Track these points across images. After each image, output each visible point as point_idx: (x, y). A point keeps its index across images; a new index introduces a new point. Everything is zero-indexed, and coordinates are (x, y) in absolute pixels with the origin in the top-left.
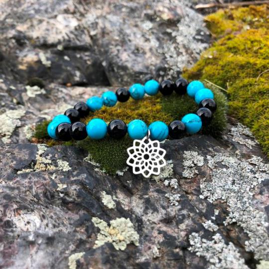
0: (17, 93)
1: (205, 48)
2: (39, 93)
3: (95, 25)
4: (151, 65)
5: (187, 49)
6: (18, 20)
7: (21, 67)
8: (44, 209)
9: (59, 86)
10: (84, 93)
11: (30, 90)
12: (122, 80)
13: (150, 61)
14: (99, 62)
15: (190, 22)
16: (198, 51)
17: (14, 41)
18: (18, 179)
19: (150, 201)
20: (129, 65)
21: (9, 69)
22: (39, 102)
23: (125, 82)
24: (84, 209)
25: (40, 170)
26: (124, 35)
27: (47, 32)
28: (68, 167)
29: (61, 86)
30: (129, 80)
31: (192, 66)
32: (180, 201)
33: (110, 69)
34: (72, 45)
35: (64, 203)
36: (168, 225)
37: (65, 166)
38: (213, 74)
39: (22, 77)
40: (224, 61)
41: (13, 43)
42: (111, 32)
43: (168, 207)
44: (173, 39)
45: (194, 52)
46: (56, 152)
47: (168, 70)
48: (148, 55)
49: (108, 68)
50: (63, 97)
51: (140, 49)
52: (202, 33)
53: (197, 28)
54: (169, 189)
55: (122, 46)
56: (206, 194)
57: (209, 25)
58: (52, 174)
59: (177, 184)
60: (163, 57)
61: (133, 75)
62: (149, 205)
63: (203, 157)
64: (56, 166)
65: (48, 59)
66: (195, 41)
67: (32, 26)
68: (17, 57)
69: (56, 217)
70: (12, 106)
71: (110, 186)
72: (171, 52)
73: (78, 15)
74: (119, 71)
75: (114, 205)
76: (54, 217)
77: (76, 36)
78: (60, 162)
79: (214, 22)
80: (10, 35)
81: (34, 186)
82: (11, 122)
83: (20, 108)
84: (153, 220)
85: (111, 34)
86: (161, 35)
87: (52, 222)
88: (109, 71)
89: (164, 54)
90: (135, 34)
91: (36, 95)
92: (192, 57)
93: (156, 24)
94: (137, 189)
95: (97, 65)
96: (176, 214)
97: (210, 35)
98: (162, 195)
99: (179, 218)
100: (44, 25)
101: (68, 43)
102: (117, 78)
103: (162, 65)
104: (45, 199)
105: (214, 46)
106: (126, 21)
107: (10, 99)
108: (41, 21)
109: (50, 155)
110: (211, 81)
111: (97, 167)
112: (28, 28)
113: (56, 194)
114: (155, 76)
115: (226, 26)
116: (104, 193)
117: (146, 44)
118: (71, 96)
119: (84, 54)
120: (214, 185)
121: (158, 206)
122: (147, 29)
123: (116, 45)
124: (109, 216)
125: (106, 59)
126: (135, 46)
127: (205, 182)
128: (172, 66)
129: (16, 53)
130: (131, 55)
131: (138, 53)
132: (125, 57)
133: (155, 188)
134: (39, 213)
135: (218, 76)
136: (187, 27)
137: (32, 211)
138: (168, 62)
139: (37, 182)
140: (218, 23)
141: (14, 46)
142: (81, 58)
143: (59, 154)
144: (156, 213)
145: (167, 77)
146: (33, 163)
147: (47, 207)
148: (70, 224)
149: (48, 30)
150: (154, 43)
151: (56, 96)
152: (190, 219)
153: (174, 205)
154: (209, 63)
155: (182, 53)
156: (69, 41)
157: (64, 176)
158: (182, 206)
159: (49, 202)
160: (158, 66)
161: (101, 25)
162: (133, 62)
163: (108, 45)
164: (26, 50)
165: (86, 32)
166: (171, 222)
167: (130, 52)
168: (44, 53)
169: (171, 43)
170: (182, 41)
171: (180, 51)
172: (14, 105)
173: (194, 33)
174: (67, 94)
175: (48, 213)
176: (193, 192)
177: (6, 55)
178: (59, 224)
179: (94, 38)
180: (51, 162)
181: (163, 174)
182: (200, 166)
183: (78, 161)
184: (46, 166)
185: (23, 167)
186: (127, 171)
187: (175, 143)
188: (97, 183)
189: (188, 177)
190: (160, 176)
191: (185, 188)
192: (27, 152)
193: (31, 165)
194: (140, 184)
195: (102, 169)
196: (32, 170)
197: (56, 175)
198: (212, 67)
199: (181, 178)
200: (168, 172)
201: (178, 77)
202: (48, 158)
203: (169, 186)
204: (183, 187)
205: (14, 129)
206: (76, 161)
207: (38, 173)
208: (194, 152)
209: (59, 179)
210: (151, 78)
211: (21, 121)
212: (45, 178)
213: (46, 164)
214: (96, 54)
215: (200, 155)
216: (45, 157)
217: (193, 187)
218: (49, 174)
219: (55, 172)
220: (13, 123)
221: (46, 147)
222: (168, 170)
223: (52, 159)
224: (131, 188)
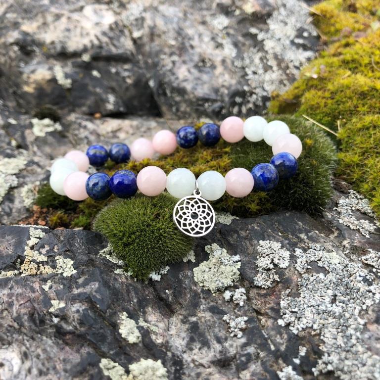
0: (17, 130)
1: (309, 60)
2: (51, 129)
3: (140, 22)
4: (223, 86)
5: (279, 60)
6: (23, 15)
7: (26, 89)
8: (28, 341)
9: (82, 118)
10: (119, 130)
11: (39, 125)
12: (178, 110)
13: (220, 80)
14: (144, 80)
15: (288, 16)
16: (297, 64)
17: (16, 48)
19: (198, 327)
20: (188, 87)
21: (11, 91)
22: (51, 145)
23: (182, 112)
24: (89, 345)
25: (27, 273)
26: (183, 38)
27: (67, 33)
28: (72, 269)
29: (85, 117)
30: (188, 110)
31: (287, 88)
32: (246, 329)
33: (161, 92)
34: (104, 53)
35: (60, 333)
36: (223, 371)
37: (66, 266)
38: (316, 106)
39: (28, 103)
40: (335, 83)
41: (15, 52)
42: (164, 33)
43: (226, 339)
44: (259, 45)
45: (291, 65)
46: (56, 241)
47: (248, 94)
48: (219, 70)
49: (158, 90)
50: (86, 138)
51: (207, 61)
52: (305, 34)
53: (299, 25)
54: (231, 306)
55: (180, 55)
56: (289, 318)
57: (317, 20)
58: (45, 281)
59: (245, 297)
60: (242, 74)
61: (194, 102)
62: (195, 333)
63: (288, 253)
64: (54, 267)
65: (67, 76)
66: (294, 48)
67: (45, 24)
68: (21, 73)
69: (45, 356)
70: (9, 151)
71: (135, 301)
72: (255, 66)
73: (115, 5)
74: (174, 95)
75: (138, 337)
76: (42, 356)
77: (111, 39)
78: (60, 261)
79: (325, 16)
80: (11, 40)
81: (15, 302)
82: (3, 181)
83: (20, 153)
84: (200, 361)
85: (163, 37)
86: (240, 38)
87: (37, 365)
88: (159, 95)
89: (243, 68)
90: (200, 35)
91: (47, 133)
92: (287, 75)
93: (234, 20)
94: (180, 304)
95: (140, 84)
96: (237, 353)
97: (318, 37)
98: (218, 316)
99: (242, 361)
100: (63, 23)
101: (98, 51)
102: (171, 106)
103: (239, 87)
104: (31, 324)
105: (323, 57)
106: (188, 15)
107: (7, 140)
108: (58, 17)
109: (47, 248)
110: (312, 118)
111: (120, 267)
112: (39, 28)
113: (48, 317)
114: (228, 106)
115: (344, 23)
116: (124, 316)
117: (217, 52)
118: (98, 135)
119: (122, 68)
120: (302, 302)
121: (210, 337)
122: (221, 27)
123: (171, 54)
124: (129, 355)
125: (155, 77)
126: (200, 55)
127: (288, 296)
128: (255, 88)
129: (19, 67)
130: (194, 71)
131: (204, 66)
132: (184, 74)
133: (209, 303)
134: (20, 348)
135: (325, 109)
136: (282, 24)
137: (10, 344)
138: (250, 82)
139: (21, 294)
140: (332, 17)
141: (17, 57)
142: (117, 73)
143: (60, 245)
144: (206, 349)
145: (246, 106)
146: (19, 260)
147: (33, 338)
148: (66, 371)
149: (68, 30)
150: (229, 51)
151: (76, 135)
152: (259, 361)
153: (235, 336)
154: (312, 86)
155: (271, 67)
156: (100, 47)
157: (64, 285)
158: (248, 339)
159: (37, 329)
160: (233, 88)
161: (149, 22)
162: (195, 82)
163: (158, 54)
164: (35, 61)
165: (126, 32)
166: (229, 365)
167: (192, 64)
168: (62, 67)
169: (255, 50)
170: (273, 48)
171: (269, 63)
172: (12, 150)
173: (292, 33)
174: (93, 132)
175: (33, 349)
176: (269, 312)
177: (5, 69)
178: (48, 369)
179: (139, 42)
180: (46, 260)
181: (223, 281)
182: (282, 268)
183: (89, 257)
184: (39, 266)
185: (4, 267)
186: (167, 274)
187: (247, 224)
188: (115, 298)
189: (263, 286)
190: (218, 284)
191: (256, 305)
192: (12, 241)
193: (17, 264)
194: (186, 295)
195: (127, 271)
196: (16, 272)
197: (51, 283)
198: (317, 93)
199: (251, 287)
200: (231, 277)
201: (265, 107)
202: (42, 252)
203: (231, 301)
204: (253, 303)
205: (7, 192)
206: (85, 258)
207: (24, 279)
208: (275, 243)
209: (54, 291)
210: (222, 108)
211: (17, 177)
212: (35, 289)
213: (38, 263)
214: (140, 68)
215: (285, 249)
216: (38, 250)
217: (270, 303)
218: (41, 282)
219: (50, 278)
220: (6, 181)
221: (43, 232)
222: (232, 273)
223: (49, 254)
224: (171, 302)
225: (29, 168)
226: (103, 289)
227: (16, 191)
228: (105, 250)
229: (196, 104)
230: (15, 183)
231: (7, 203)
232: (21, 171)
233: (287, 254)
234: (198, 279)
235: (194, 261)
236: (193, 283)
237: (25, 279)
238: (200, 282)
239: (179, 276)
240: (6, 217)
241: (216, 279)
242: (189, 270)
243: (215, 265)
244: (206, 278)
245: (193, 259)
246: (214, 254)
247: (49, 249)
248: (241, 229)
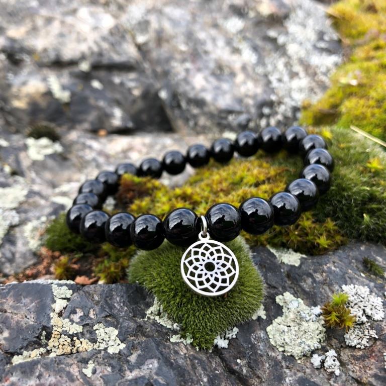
0: (10, 153)
1: (336, 65)
2: (49, 151)
3: (144, 26)
4: (247, 96)
5: (307, 67)
6: (8, 18)
7: (17, 104)
9: (85, 137)
10: (130, 149)
11: (35, 146)
12: (196, 124)
13: (243, 90)
14: (153, 91)
15: (306, 18)
16: (324, 70)
17: (3, 57)
18: (13, 379)
20: (208, 97)
22: (51, 170)
23: (201, 127)
25: (59, 352)
27: (61, 40)
28: (118, 341)
29: (89, 135)
30: (208, 124)
31: (318, 97)
33: (174, 104)
34: (105, 61)
37: (109, 338)
38: (362, 116)
39: (19, 120)
40: (379, 90)
41: (2, 62)
42: (172, 37)
44: (281, 49)
45: (318, 71)
46: (90, 304)
48: (240, 77)
49: (171, 102)
50: (94, 160)
51: (224, 67)
52: (326, 38)
53: (318, 28)
54: (323, 375)
55: (193, 62)
57: (337, 22)
58: (85, 361)
59: (337, 363)
60: (265, 81)
61: (215, 115)
63: (380, 299)
64: (94, 341)
65: (64, 88)
66: (316, 52)
67: (34, 29)
68: (9, 86)
70: (2, 179)
71: (205, 380)
72: (279, 72)
73: (113, 7)
74: (190, 108)
77: (112, 45)
78: (101, 331)
79: (344, 18)
82: (1, 217)
83: (15, 181)
85: (172, 42)
86: (259, 42)
88: (172, 108)
89: (266, 76)
91: (46, 156)
92: (317, 82)
93: (250, 23)
94: (258, 377)
95: (150, 96)
97: (340, 41)
100: (56, 27)
101: (98, 58)
102: (187, 120)
103: (266, 97)
105: (354, 62)
106: (198, 18)
108: (49, 21)
109: (80, 313)
110: (360, 129)
111: (175, 332)
112: (28, 33)
114: (255, 117)
115: (367, 25)
117: (235, 58)
118: (107, 157)
119: (127, 77)
122: (234, 31)
123: (184, 61)
125: (168, 86)
126: (216, 62)
128: (283, 98)
130: (211, 79)
131: (222, 74)
132: (200, 83)
133: (295, 374)
135: (372, 120)
136: (301, 27)
138: (276, 91)
140: (351, 19)
141: (4, 67)
142: (122, 84)
143: (97, 309)
145: (274, 117)
146: (44, 333)
149: (62, 35)
150: (249, 56)
151: (81, 157)
154: (351, 94)
155: (297, 74)
156: (100, 54)
157: (113, 367)
160: (260, 98)
161: (154, 24)
162: (214, 92)
163: (168, 60)
164: (25, 72)
165: (128, 37)
167: (207, 72)
168: (58, 77)
169: (277, 55)
170: (296, 53)
171: (294, 69)
172: (6, 178)
173: (313, 36)
174: (101, 153)
176: (372, 380)
179: (144, 48)
180: (82, 331)
181: (308, 342)
182: (377, 321)
183: (135, 322)
184: (72, 340)
185: (25, 345)
186: (236, 338)
187: (321, 265)
188: (182, 380)
189: (358, 346)
190: (304, 348)
191: (353, 371)
192: (31, 306)
193: (42, 338)
194: (263, 365)
195: (184, 337)
196: (42, 350)
197: (93, 365)
198: (358, 103)
199: (342, 347)
200: (318, 337)
201: (295, 118)
202: (74, 320)
203: (321, 368)
204: (349, 370)
205: (6, 231)
206: (132, 325)
207: (56, 361)
208: (361, 287)
209: (101, 377)
210: (249, 121)
211: (18, 212)
212: (73, 375)
213: (71, 336)
214: (147, 77)
215: (374, 294)
216: (68, 317)
217: (370, 369)
218: (80, 364)
219: (92, 357)
220: (4, 219)
221: (69, 289)
222: (318, 332)
223: (84, 323)
224: (246, 376)
225: (31, 200)
226: (165, 369)
227: (17, 229)
228: (152, 309)
229: (217, 117)
230: (16, 219)
231: (7, 246)
232: (21, 204)
233: (379, 301)
234: (276, 342)
235: (264, 317)
236: (269, 348)
237: (58, 361)
238: (279, 345)
239: (251, 340)
240: (8, 265)
241: (299, 341)
242: (261, 329)
243: (294, 321)
244: (287, 340)
245: (262, 313)
246: (290, 307)
247: (82, 314)
248: (315, 271)
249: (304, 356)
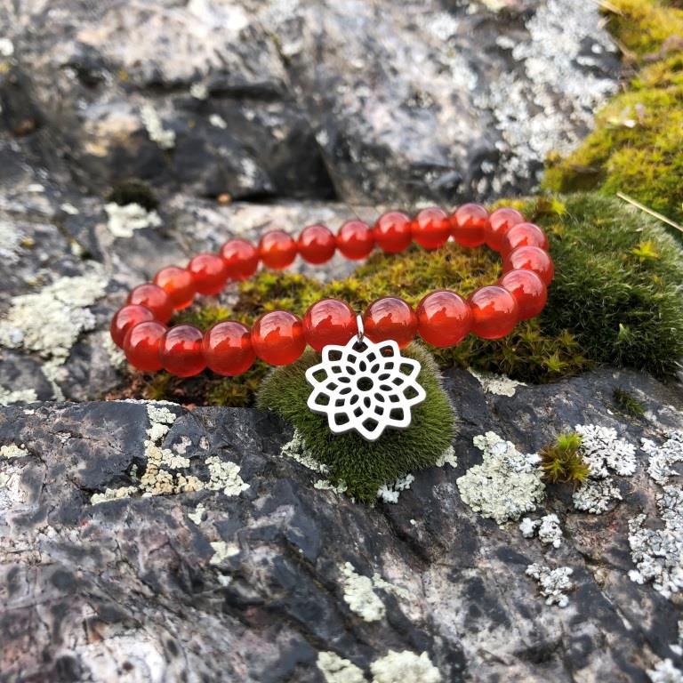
0: (81, 225)
1: (608, 94)
2: (142, 224)
3: (295, 26)
4: (457, 142)
5: (557, 98)
6: (81, 13)
7: (91, 149)
8: (172, 620)
9: (197, 204)
10: (267, 224)
11: (119, 215)
12: (373, 187)
13: (451, 132)
14: (306, 132)
15: (562, 16)
16: (587, 103)
17: (71, 74)
18: (93, 522)
19: (483, 589)
20: (394, 143)
21: (59, 153)
22: (143, 252)
23: (381, 191)
24: (291, 626)
25: (156, 492)
26: (377, 56)
27: (162, 47)
28: (240, 480)
29: (203, 202)
30: (393, 186)
31: (574, 147)
32: (573, 589)
33: (340, 154)
34: (231, 83)
35: (233, 605)
36: (540, 670)
37: (228, 478)
38: (638, 177)
39: (95, 175)
40: (670, 136)
41: (69, 81)
42: (341, 45)
43: (539, 610)
44: (516, 68)
45: (577, 104)
46: (201, 430)
47: (504, 157)
48: (448, 113)
49: (335, 151)
50: (211, 239)
51: (423, 96)
52: (596, 49)
53: (583, 32)
54: (536, 547)
55: (373, 87)
56: (649, 568)
57: (616, 23)
58: (191, 505)
59: (559, 532)
60: (488, 120)
61: (404, 172)
62: (479, 602)
63: (632, 447)
64: (205, 479)
65: (165, 125)
66: (578, 74)
67: (121, 29)
68: (81, 120)
69: (210, 649)
70: (68, 264)
71: (362, 540)
72: (513, 105)
74: (364, 160)
75: (380, 609)
76: (205, 649)
77: (243, 56)
78: (216, 466)
79: (629, 16)
80: (63, 59)
81: (141, 547)
82: (68, 319)
83: (90, 268)
84: (495, 652)
85: (340, 53)
86: (481, 56)
87: (197, 667)
88: (336, 160)
89: (490, 110)
90: (407, 51)
91: (135, 231)
92: (572, 122)
93: (467, 24)
94: (440, 545)
95: (301, 141)
96: (564, 635)
97: (619, 55)
98: (516, 567)
99: (576, 651)
100: (155, 27)
101: (221, 78)
102: (360, 180)
103: (488, 144)
104: (176, 589)
105: (637, 90)
106: (383, 14)
107: (63, 243)
108: (144, 16)
109: (186, 442)
110: (633, 198)
111: (322, 476)
112: (110, 36)
113: (208, 575)
114: (468, 178)
115: (667, 27)
116: (347, 569)
117: (441, 80)
118: (231, 234)
119: (264, 110)
120: (671, 538)
121: (507, 606)
122: (443, 36)
123: (357, 85)
124: (366, 644)
125: (330, 126)
126: (411, 87)
127: (641, 526)
128: (515, 146)
129: (76, 108)
130: (400, 114)
131: (418, 106)
132: (382, 121)
133: (494, 543)
134: (159, 634)
135: (655, 184)
136: (554, 31)
137: (138, 626)
138: (505, 135)
139: (150, 532)
140: (642, 17)
141: (73, 90)
142: (257, 121)
143: (211, 437)
144: (502, 629)
145: (500, 178)
146: (135, 467)
147: (181, 616)
148: (254, 676)
149: (165, 41)
150: (463, 79)
151: (190, 234)
152: (608, 650)
153: (556, 603)
154: (625, 142)
155: (542, 109)
156: (225, 72)
157: (231, 512)
158: (580, 609)
159: (189, 599)
160: (477, 146)
161: (312, 26)
162: (405, 135)
163: (332, 84)
164: (106, 98)
165: (270, 44)
166: (550, 658)
167: (395, 103)
168: (156, 109)
169: (511, 77)
170: (541, 73)
171: (538, 101)
172: (74, 262)
173: (573, 48)
174: (220, 229)
175: (184, 636)
176: (608, 556)
177: (49, 113)
178: (219, 674)
179: (293, 62)
180: (188, 466)
181: (518, 501)
182: (624, 476)
183: (266, 458)
184: (175, 477)
185: (109, 480)
186: (410, 489)
187: (546, 395)
188: (327, 536)
189: (592, 510)
190: (509, 508)
191: (581, 544)
192: (116, 431)
193: (132, 473)
194: (448, 530)
195: (335, 483)
196: (132, 489)
197: (203, 509)
198: (636, 155)
199: (568, 511)
200: (532, 495)
201: (534, 180)
202: (179, 451)
203: (534, 537)
204: (576, 542)
205: (75, 339)
206: (260, 460)
207: (151, 503)
208: (604, 428)
209: (214, 524)
210: (458, 182)
211: (94, 312)
212: (175, 521)
213: (173, 472)
214: (298, 111)
215: (624, 439)
216: (170, 447)
217: (607, 542)
218: (185, 507)
219: (201, 499)
220: (73, 320)
221: (172, 412)
222: (533, 487)
223: (193, 455)
224: (422, 542)
225: (113, 296)
226: (304, 518)
227: (92, 337)
228: (290, 444)
229: (407, 176)
230: (91, 323)
231: (78, 361)
232: (98, 300)
233: (629, 449)
234: (469, 499)
235: (455, 465)
236: (458, 506)
237: (154, 502)
238: (473, 503)
239: (432, 494)
240: (78, 387)
241: (504, 497)
242: (449, 481)
243: (498, 471)
244: (486, 496)
245: (451, 458)
246: (493, 451)
247: (190, 443)
248: (537, 405)
249: (510, 519)
